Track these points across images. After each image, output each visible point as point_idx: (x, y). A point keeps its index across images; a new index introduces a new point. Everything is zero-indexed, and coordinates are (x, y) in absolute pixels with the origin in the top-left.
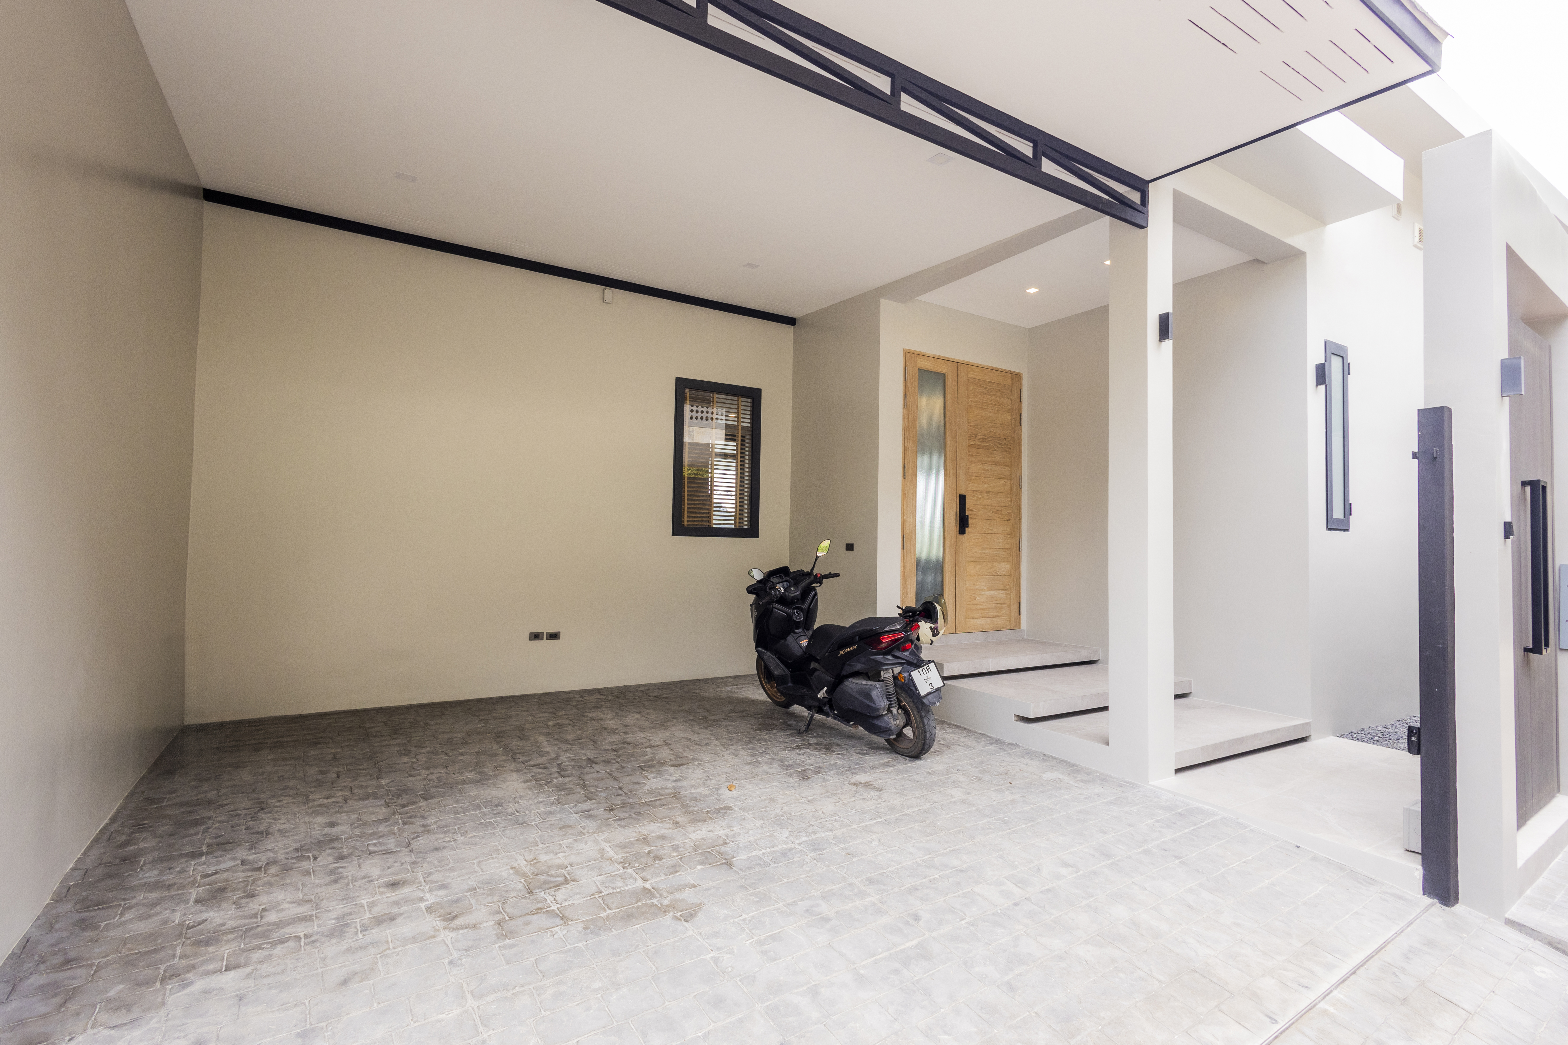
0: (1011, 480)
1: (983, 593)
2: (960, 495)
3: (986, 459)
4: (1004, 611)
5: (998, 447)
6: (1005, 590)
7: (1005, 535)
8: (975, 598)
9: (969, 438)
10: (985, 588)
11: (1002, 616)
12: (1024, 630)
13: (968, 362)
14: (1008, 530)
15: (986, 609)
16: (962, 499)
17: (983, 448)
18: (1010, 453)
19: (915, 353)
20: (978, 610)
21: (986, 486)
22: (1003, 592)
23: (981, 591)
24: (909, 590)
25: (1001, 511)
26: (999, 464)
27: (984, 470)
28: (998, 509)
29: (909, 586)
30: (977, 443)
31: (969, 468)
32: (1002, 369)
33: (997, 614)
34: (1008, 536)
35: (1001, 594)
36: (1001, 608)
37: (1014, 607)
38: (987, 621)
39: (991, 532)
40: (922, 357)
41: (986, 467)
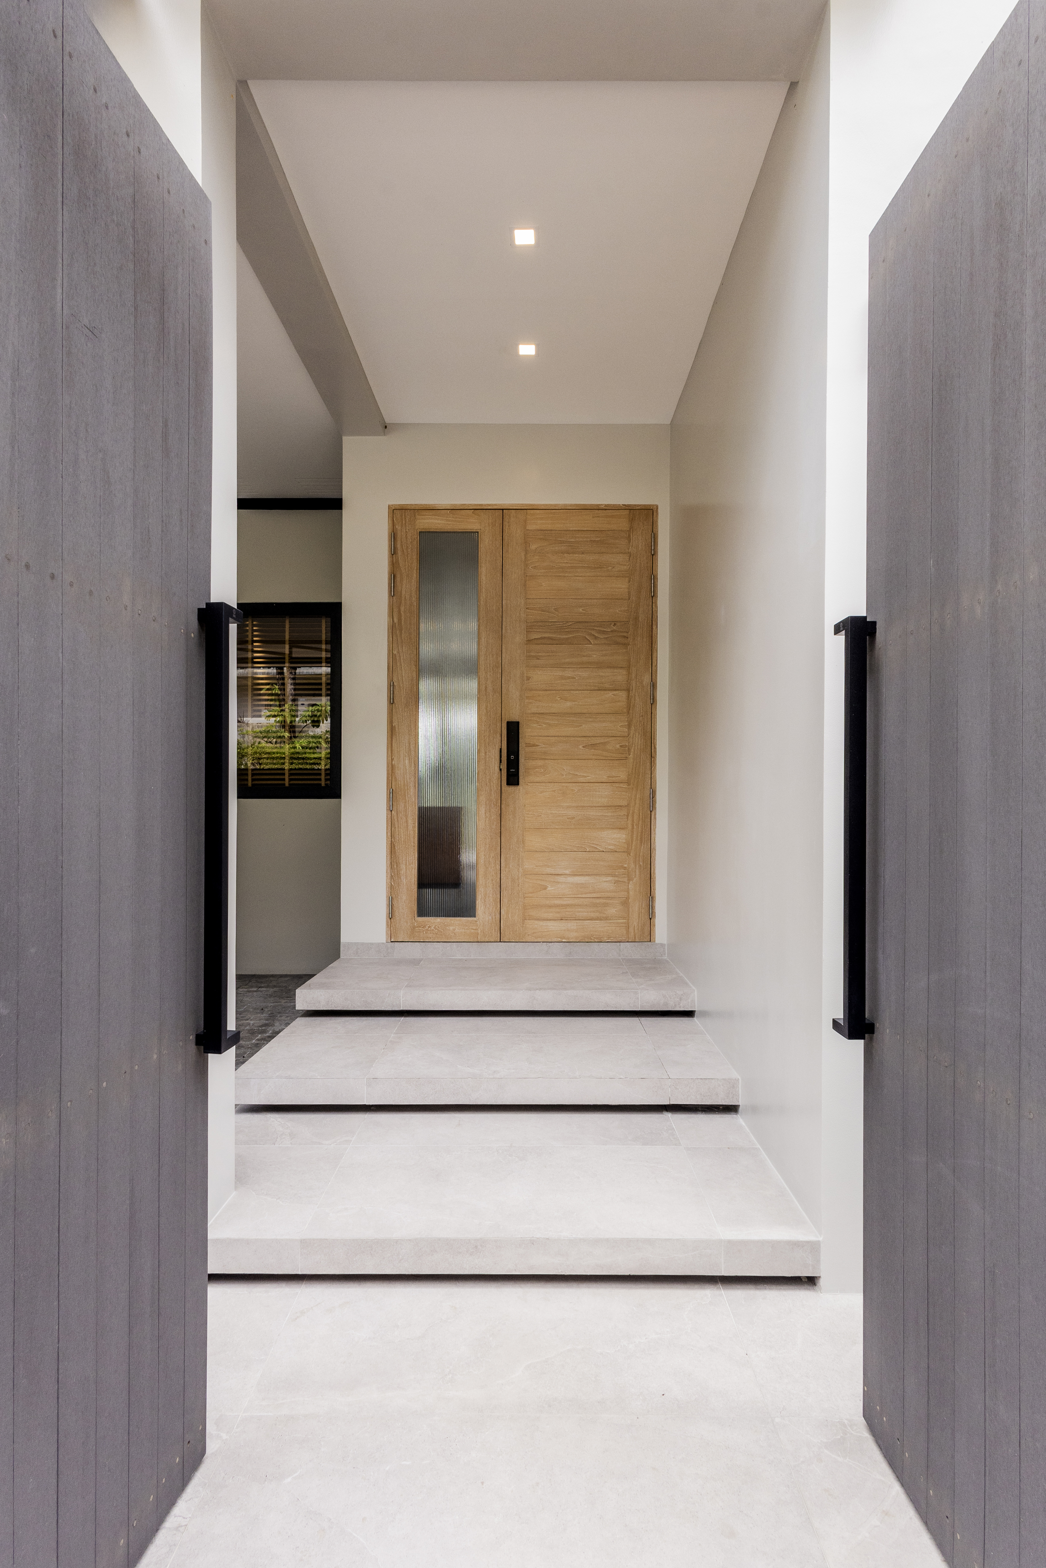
0: (628, 690)
1: (561, 879)
2: (508, 723)
3: (567, 660)
4: (611, 911)
5: (596, 638)
6: (615, 876)
7: (614, 785)
8: (545, 888)
9: (529, 629)
10: (567, 872)
11: (606, 919)
12: (662, 945)
13: (527, 505)
14: (623, 775)
15: (568, 905)
16: (513, 730)
17: (561, 642)
18: (626, 645)
19: (413, 507)
20: (550, 907)
21: (569, 704)
22: (609, 878)
23: (557, 877)
24: (402, 872)
25: (604, 744)
26: (599, 665)
27: (562, 678)
28: (598, 740)
29: (403, 866)
30: (547, 635)
31: (528, 678)
32: (606, 505)
33: (597, 915)
34: (622, 785)
35: (606, 884)
36: (606, 905)
37: (636, 907)
38: (572, 925)
39: (582, 779)
40: (424, 512)
41: (568, 673)
